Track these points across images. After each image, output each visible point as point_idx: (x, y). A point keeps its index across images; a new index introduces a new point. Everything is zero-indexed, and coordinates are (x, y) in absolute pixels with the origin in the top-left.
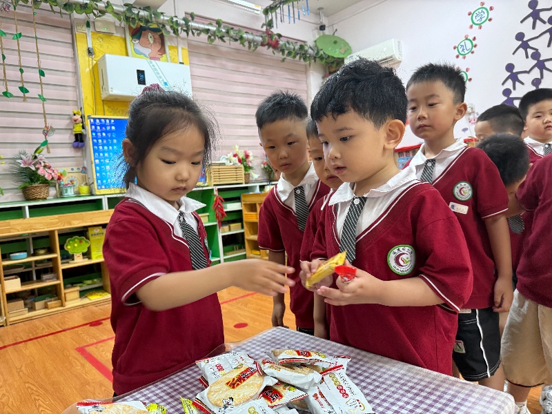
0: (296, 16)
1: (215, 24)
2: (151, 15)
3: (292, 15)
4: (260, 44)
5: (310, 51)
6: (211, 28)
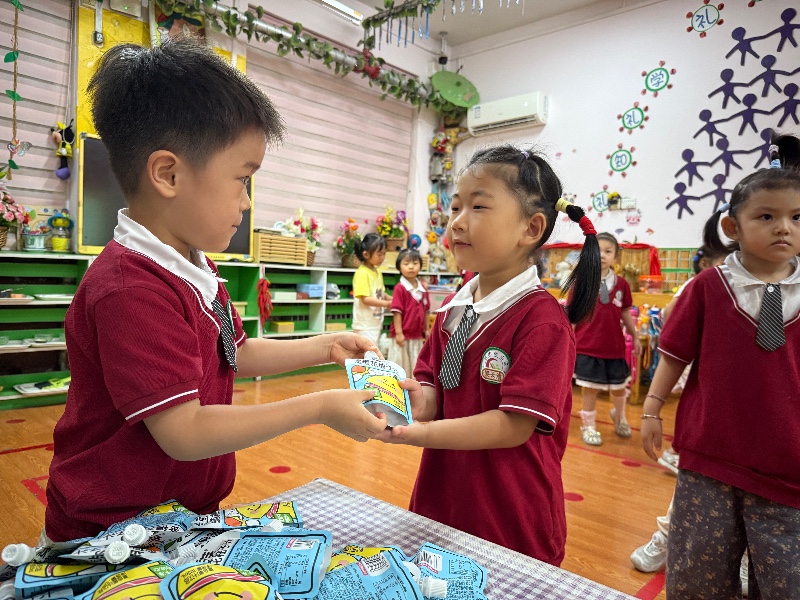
0: (409, 39)
1: (290, 28)
3: (403, 36)
4: (353, 68)
5: (422, 90)
6: (285, 33)
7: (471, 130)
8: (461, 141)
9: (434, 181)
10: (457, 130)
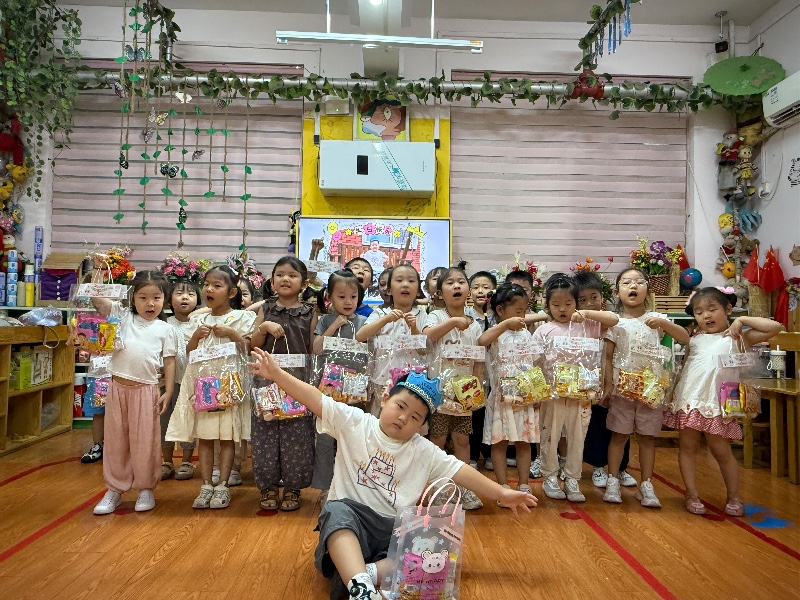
2: (382, 85)
4: (563, 95)
5: (678, 92)
6: (474, 86)
7: (770, 121)
8: (767, 139)
9: (727, 198)
10: (757, 126)
